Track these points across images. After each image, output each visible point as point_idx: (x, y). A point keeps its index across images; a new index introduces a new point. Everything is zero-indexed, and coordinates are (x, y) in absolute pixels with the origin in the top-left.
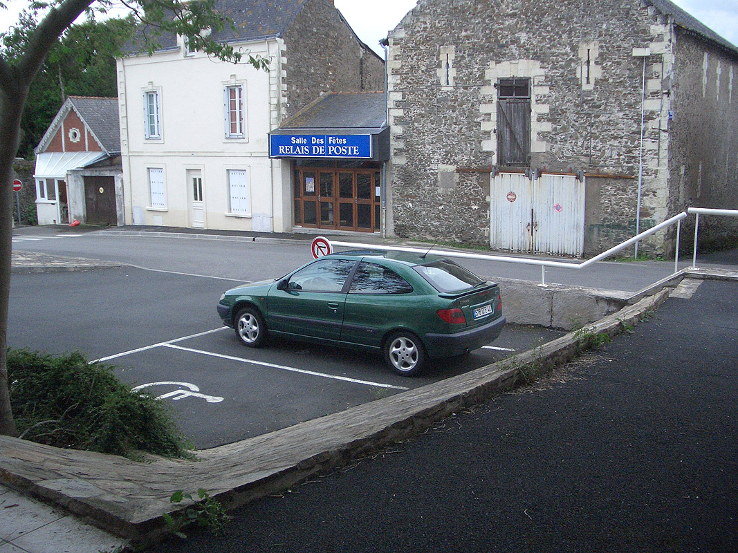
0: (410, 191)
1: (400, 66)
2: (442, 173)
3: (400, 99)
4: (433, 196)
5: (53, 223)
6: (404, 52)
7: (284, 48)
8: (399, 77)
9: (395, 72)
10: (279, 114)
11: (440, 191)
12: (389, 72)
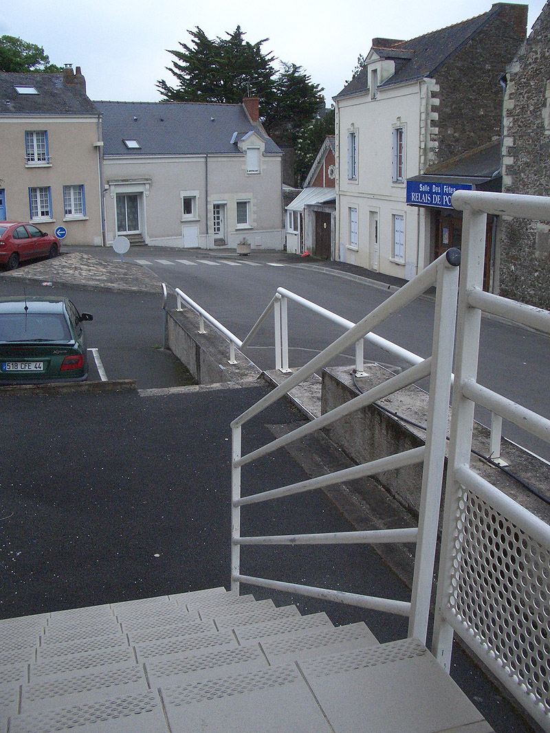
0: (514, 252)
1: (513, 107)
2: (539, 233)
3: (511, 145)
4: (531, 260)
5: (294, 252)
6: (518, 89)
7: (437, 88)
8: (512, 119)
9: (510, 114)
10: (425, 159)
11: (537, 254)
12: (505, 113)
